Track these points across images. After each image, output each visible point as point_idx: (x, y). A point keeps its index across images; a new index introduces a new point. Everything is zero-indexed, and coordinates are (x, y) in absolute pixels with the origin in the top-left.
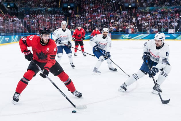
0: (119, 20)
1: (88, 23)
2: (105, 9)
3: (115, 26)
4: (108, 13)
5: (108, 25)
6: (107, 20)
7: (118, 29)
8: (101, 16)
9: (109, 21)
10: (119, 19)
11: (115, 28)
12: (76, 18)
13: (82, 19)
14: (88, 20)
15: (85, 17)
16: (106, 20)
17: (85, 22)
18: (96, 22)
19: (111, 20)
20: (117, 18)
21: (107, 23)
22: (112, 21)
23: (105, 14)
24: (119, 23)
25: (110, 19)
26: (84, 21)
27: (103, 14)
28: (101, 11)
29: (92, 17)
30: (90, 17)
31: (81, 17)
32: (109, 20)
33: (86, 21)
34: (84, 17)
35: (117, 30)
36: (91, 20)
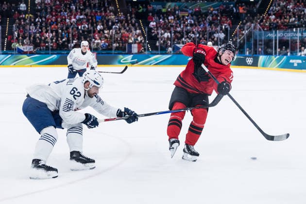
0: (114, 27)
1: (49, 31)
2: (84, 4)
3: (106, 37)
4: (91, 12)
5: (92, 35)
6: (90, 26)
7: (112, 45)
8: (77, 17)
9: (94, 29)
10: (113, 24)
11: (105, 43)
12: (25, 20)
13: (39, 23)
14: (51, 25)
15: (44, 19)
16: (88, 25)
17: (44, 28)
18: (67, 28)
19: (97, 25)
20: (110, 23)
21: (89, 31)
22: (99, 27)
23: (86, 15)
24: (112, 32)
25: (95, 25)
26: (41, 28)
27: (81, 15)
28: (78, 7)
29: (59, 19)
30: (54, 20)
31: (35, 20)
32: (92, 25)
33: (46, 28)
34: (41, 19)
35: (109, 45)
36: (57, 25)
